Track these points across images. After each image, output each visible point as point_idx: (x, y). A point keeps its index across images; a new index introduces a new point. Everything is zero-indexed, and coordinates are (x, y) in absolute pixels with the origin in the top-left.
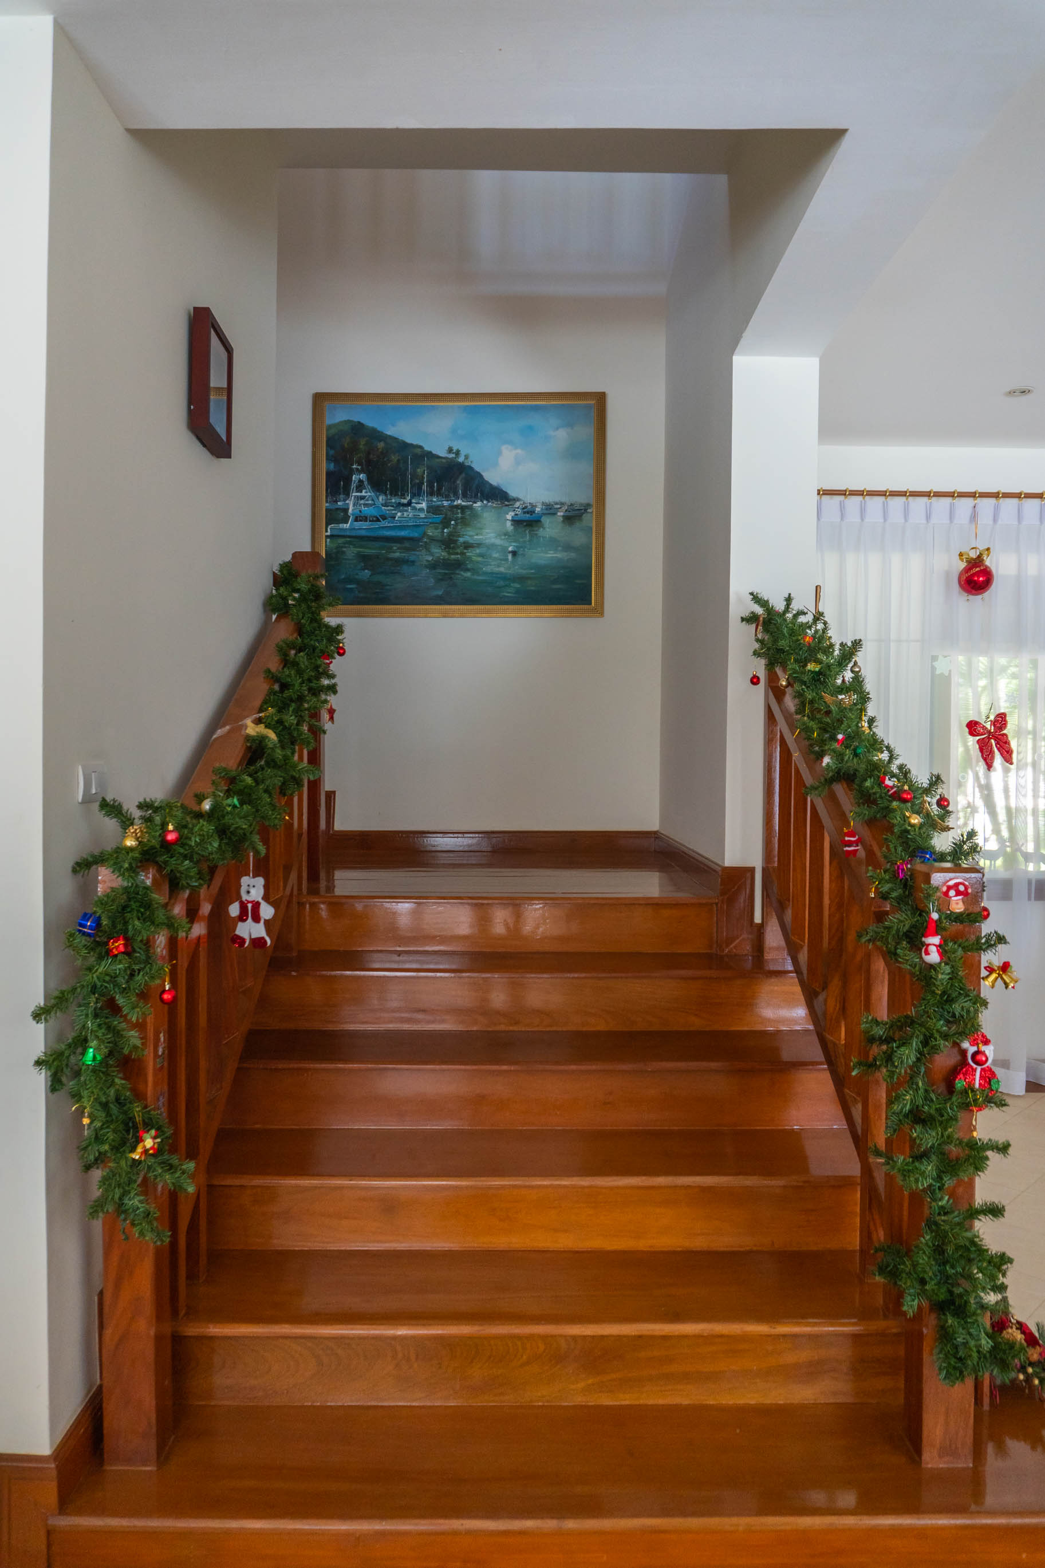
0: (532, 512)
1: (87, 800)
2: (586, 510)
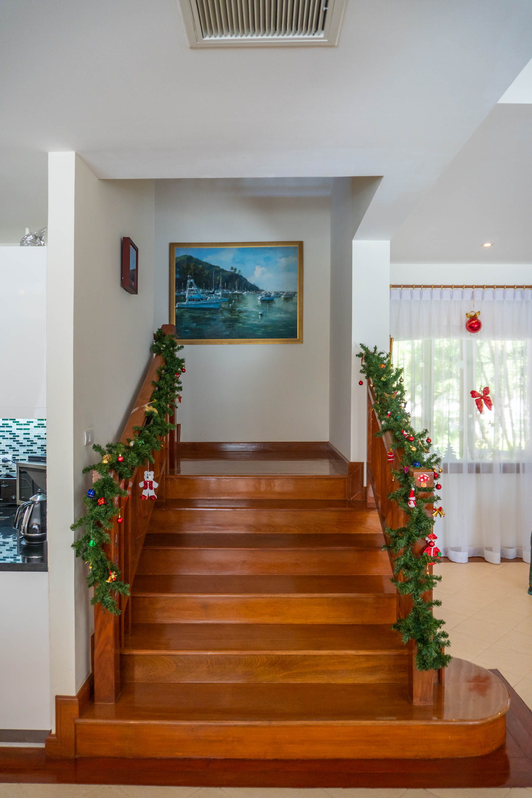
0: (269, 296)
1: (88, 444)
2: (294, 295)
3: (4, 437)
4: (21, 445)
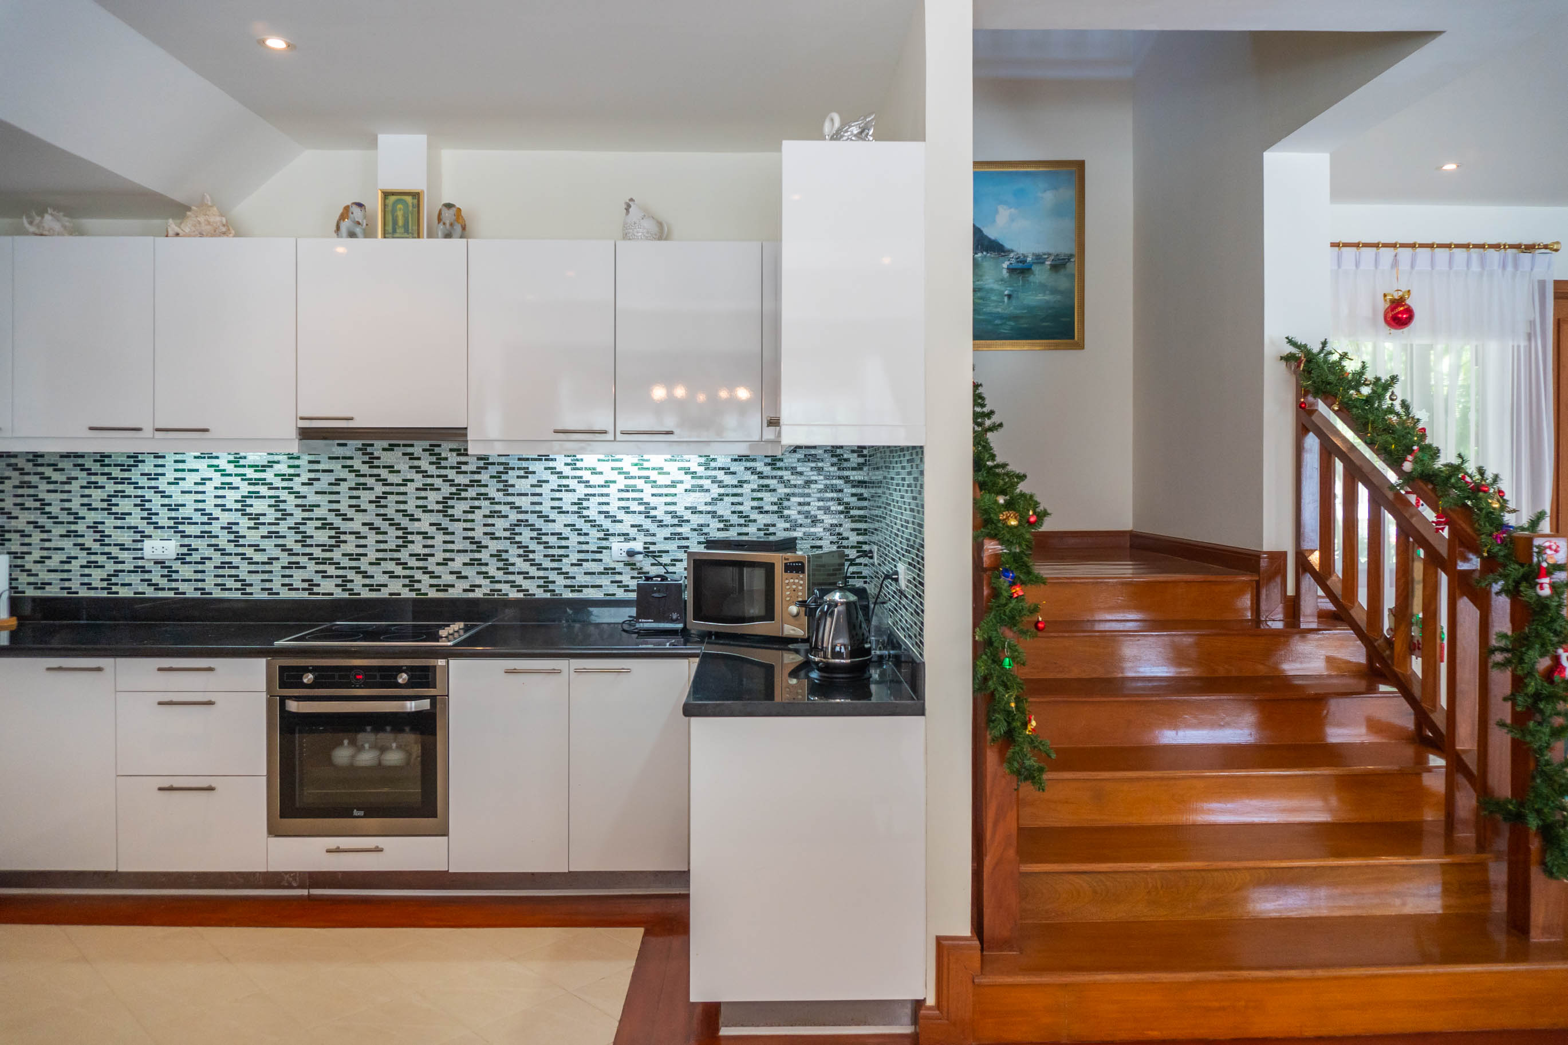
0: (1024, 262)
2: (1069, 259)
3: (627, 510)
4: (661, 524)
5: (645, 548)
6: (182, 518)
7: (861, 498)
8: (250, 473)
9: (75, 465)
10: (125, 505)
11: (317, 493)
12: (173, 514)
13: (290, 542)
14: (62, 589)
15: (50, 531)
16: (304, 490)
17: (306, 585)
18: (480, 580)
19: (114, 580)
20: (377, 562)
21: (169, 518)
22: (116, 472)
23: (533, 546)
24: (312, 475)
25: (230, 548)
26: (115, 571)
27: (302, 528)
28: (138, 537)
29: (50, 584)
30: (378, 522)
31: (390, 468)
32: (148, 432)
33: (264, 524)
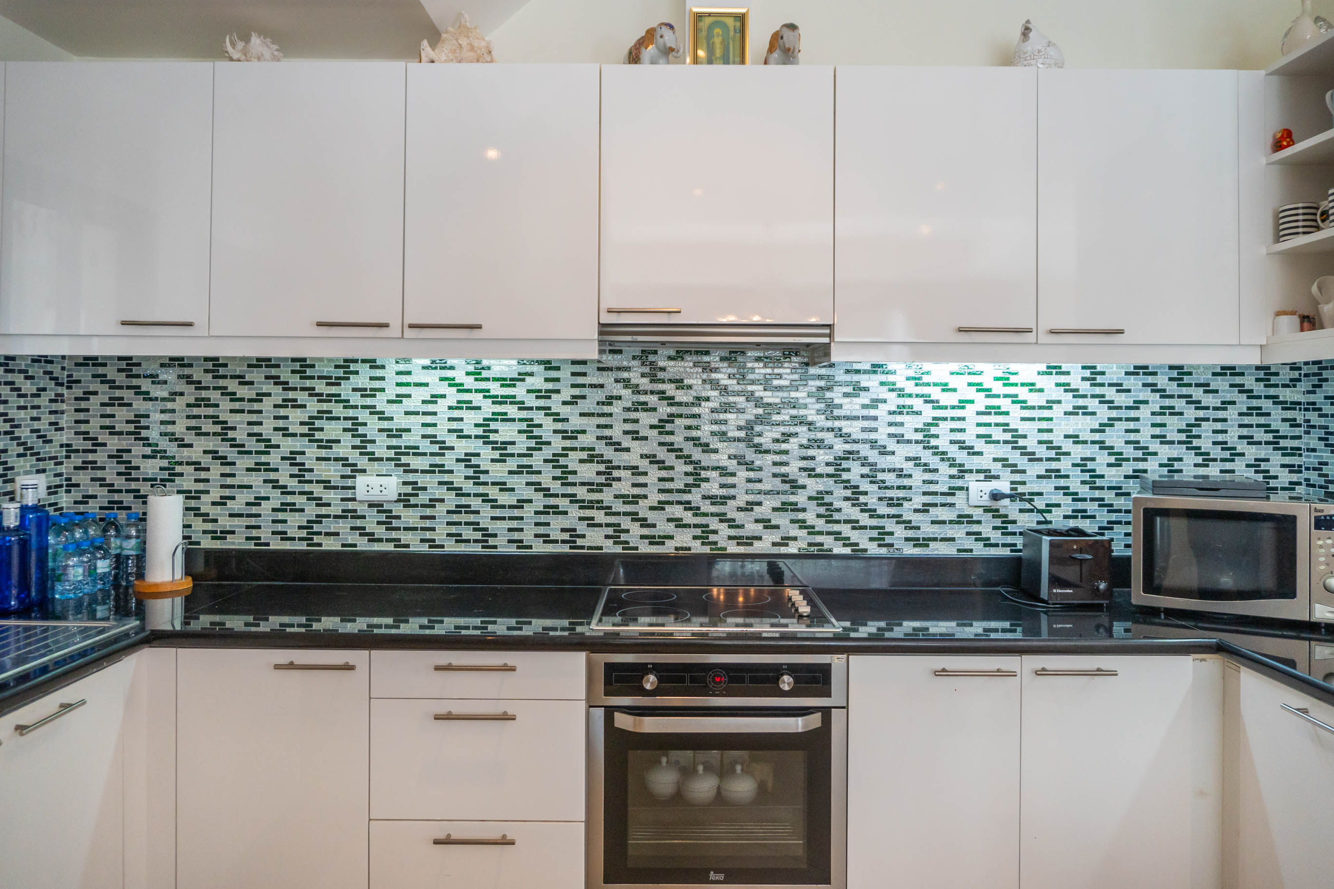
3: (988, 439)
4: (1033, 458)
5: (1012, 489)
6: (406, 447)
7: (1294, 424)
8: (495, 389)
9: (267, 377)
10: (331, 430)
11: (582, 415)
12: (394, 442)
13: (546, 480)
14: (248, 539)
15: (234, 464)
16: (565, 411)
17: (566, 536)
18: (794, 531)
19: (316, 528)
20: (660, 507)
21: (389, 448)
22: (321, 387)
23: (865, 486)
24: (577, 392)
25: (468, 487)
26: (317, 516)
27: (562, 461)
28: (348, 471)
29: (233, 532)
30: (662, 454)
31: (678, 382)
32: (394, 331)
33: (512, 455)
